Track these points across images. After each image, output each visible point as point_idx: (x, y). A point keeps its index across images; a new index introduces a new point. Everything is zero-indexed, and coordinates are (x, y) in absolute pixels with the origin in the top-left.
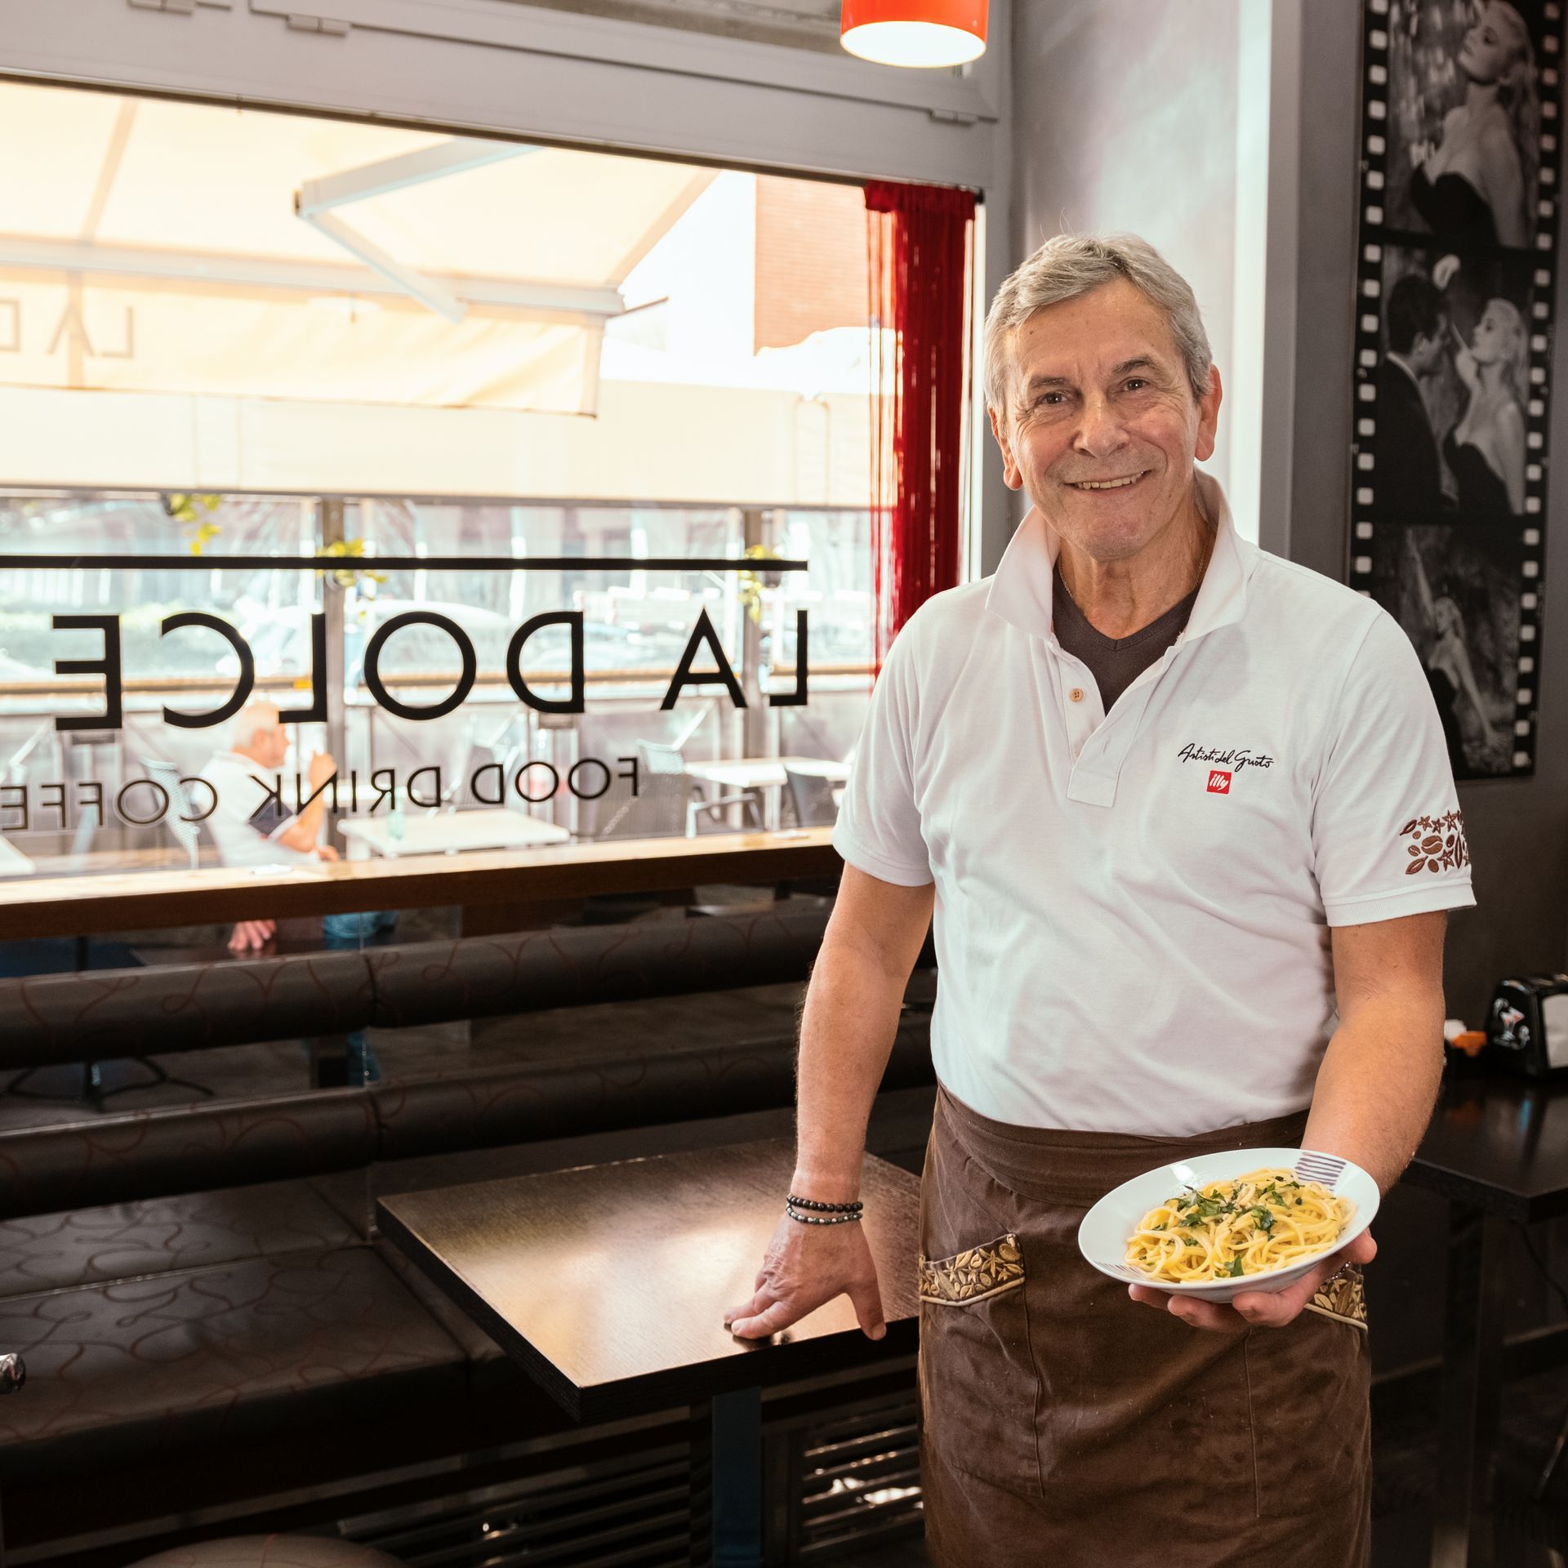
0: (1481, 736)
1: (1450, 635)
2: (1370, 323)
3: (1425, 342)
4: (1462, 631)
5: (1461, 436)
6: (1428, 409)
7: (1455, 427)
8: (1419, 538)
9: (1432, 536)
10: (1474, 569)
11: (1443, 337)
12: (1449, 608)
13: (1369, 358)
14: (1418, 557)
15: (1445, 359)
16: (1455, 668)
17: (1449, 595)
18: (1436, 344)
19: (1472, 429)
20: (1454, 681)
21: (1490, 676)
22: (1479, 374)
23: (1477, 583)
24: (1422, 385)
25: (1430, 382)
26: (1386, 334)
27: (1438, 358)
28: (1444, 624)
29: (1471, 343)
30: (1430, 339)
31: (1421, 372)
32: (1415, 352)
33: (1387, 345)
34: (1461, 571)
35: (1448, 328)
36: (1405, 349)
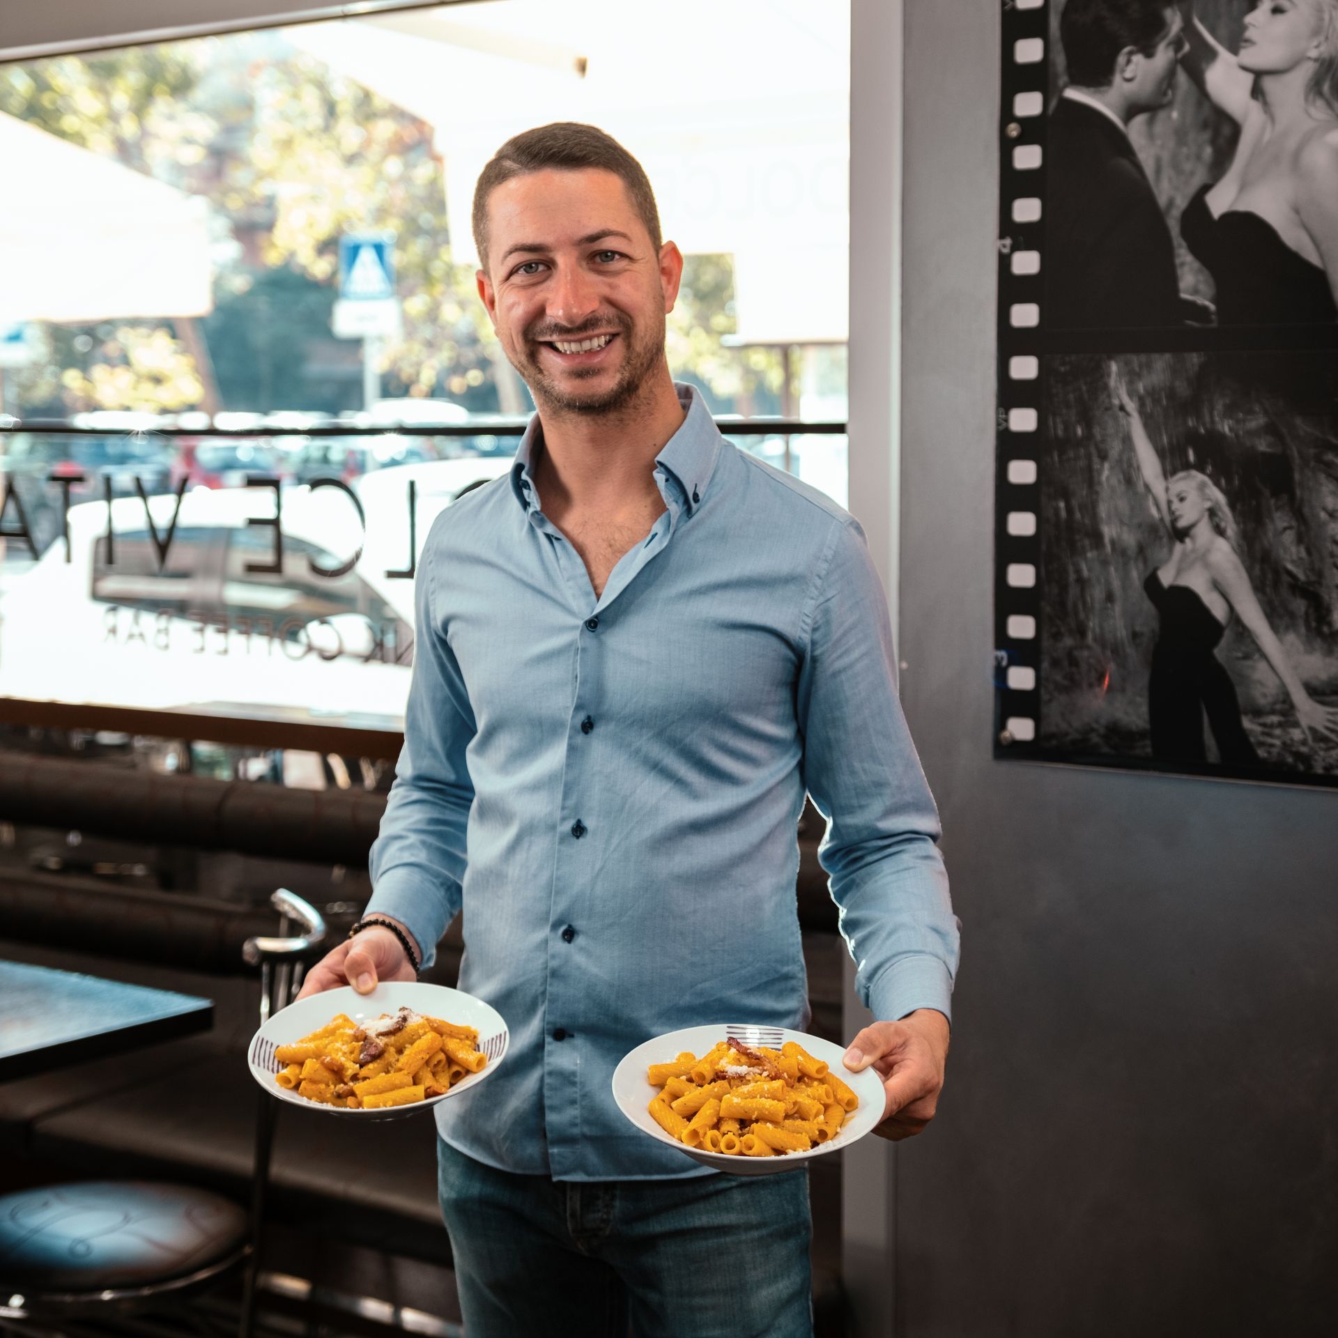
0: (1286, 707)
1: (1203, 532)
2: (1029, 51)
3: (1138, 59)
4: (1231, 528)
5: (1220, 202)
6: (1149, 169)
7: (1206, 188)
8: (1132, 376)
9: (1159, 370)
10: (1257, 421)
11: (1177, 44)
12: (1202, 487)
13: (1029, 104)
14: (1131, 406)
15: (1182, 78)
16: (1217, 586)
17: (1200, 467)
18: (1163, 55)
19: (1244, 186)
20: (1218, 610)
21: (1300, 605)
22: (1257, 92)
23: (1263, 446)
24: (1136, 132)
25: (1151, 122)
26: (1060, 60)
27: (1169, 78)
28: (1189, 513)
29: (1236, 42)
30: (1149, 53)
31: (1132, 110)
32: (1117, 79)
33: (1063, 79)
34: (1225, 427)
35: (1188, 28)
36: (1098, 75)
